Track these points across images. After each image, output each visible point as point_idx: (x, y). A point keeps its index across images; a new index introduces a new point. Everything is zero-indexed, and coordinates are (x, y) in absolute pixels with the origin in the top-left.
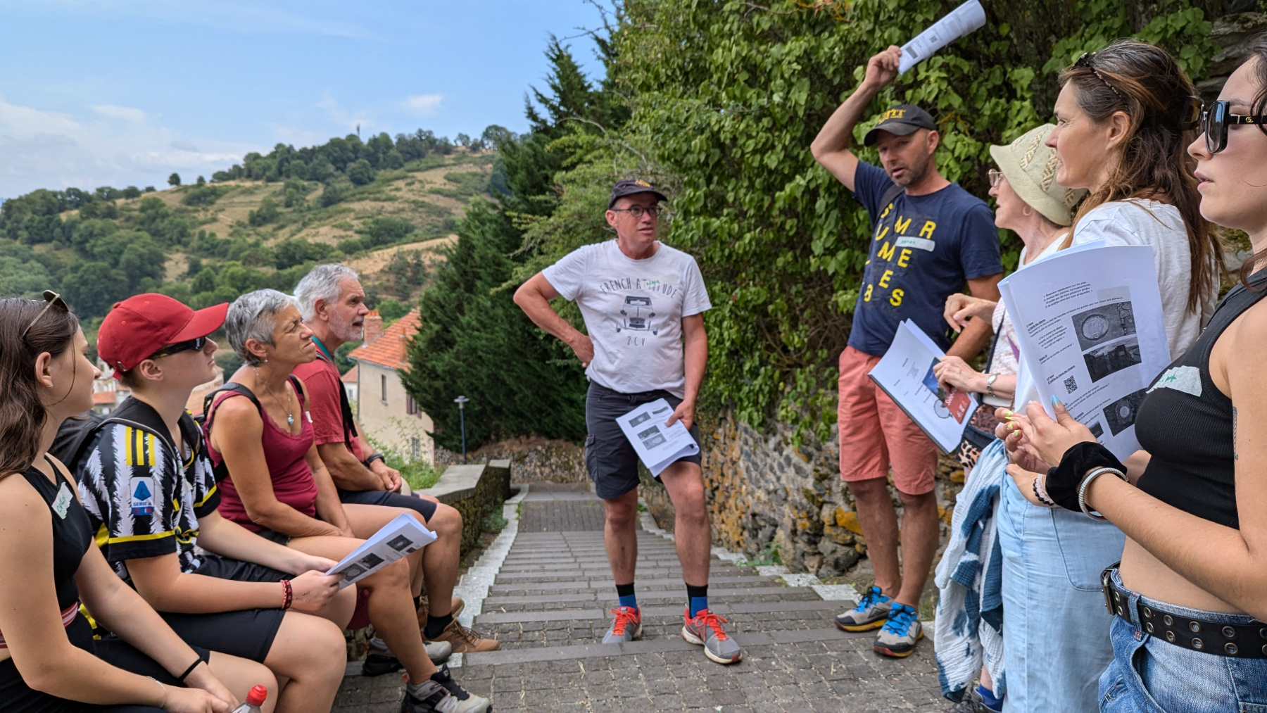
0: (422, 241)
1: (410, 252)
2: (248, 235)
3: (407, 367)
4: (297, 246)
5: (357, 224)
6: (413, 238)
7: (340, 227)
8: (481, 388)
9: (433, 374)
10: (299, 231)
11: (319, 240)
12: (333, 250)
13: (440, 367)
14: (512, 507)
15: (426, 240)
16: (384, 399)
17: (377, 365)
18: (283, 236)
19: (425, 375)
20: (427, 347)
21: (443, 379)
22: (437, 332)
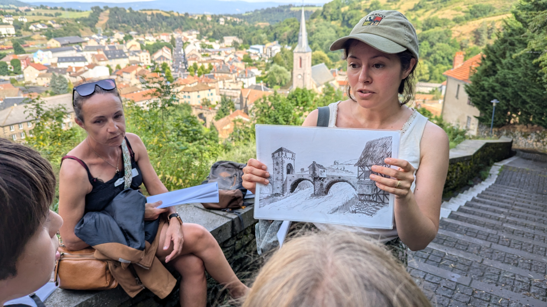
0: (498, 15)
1: (489, 22)
2: (412, 15)
3: (469, 83)
4: (433, 19)
5: (465, 8)
6: (493, 14)
7: (456, 10)
8: (508, 98)
9: (483, 89)
10: (435, 12)
11: (444, 16)
12: (450, 21)
13: (486, 84)
14: (497, 167)
15: (500, 15)
16: (457, 96)
17: (456, 80)
18: (427, 15)
19: (478, 88)
20: (482, 73)
21: (488, 91)
22: (489, 66)
